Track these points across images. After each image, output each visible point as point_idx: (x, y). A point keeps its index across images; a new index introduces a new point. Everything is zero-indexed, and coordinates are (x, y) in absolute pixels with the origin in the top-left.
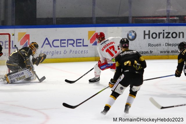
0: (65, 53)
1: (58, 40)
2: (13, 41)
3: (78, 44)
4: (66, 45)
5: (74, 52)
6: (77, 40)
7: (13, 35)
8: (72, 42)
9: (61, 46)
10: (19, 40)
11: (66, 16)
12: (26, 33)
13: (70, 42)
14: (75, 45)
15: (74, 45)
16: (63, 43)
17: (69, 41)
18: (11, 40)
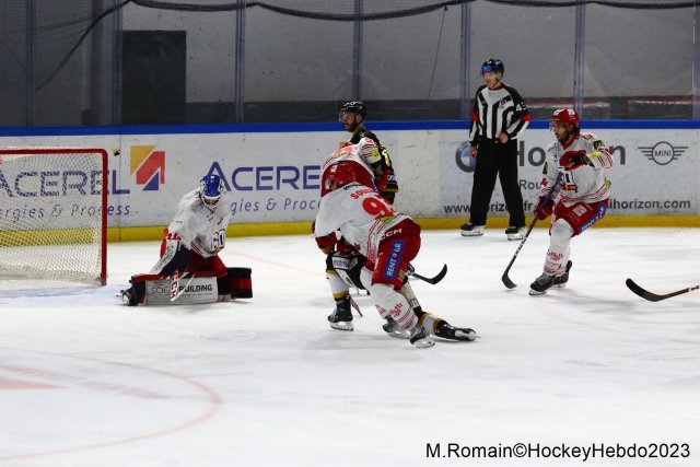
0: (270, 207)
1: (250, 169)
2: (114, 172)
3: (310, 182)
4: (273, 183)
5: (298, 205)
6: (306, 168)
7: (117, 154)
8: (291, 175)
9: (259, 188)
10: (134, 167)
11: (276, 98)
12: (153, 147)
13: (285, 175)
14: (300, 183)
15: (297, 183)
16: (264, 178)
17: (282, 172)
18: (111, 168)
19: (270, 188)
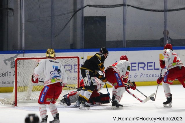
0: (135, 76)
3: (149, 68)
4: (136, 68)
5: (145, 76)
6: (148, 63)
7: (82, 59)
8: (143, 65)
13: (140, 65)
15: (145, 68)
16: (133, 67)
17: (139, 64)
18: (80, 64)
19: (135, 70)
